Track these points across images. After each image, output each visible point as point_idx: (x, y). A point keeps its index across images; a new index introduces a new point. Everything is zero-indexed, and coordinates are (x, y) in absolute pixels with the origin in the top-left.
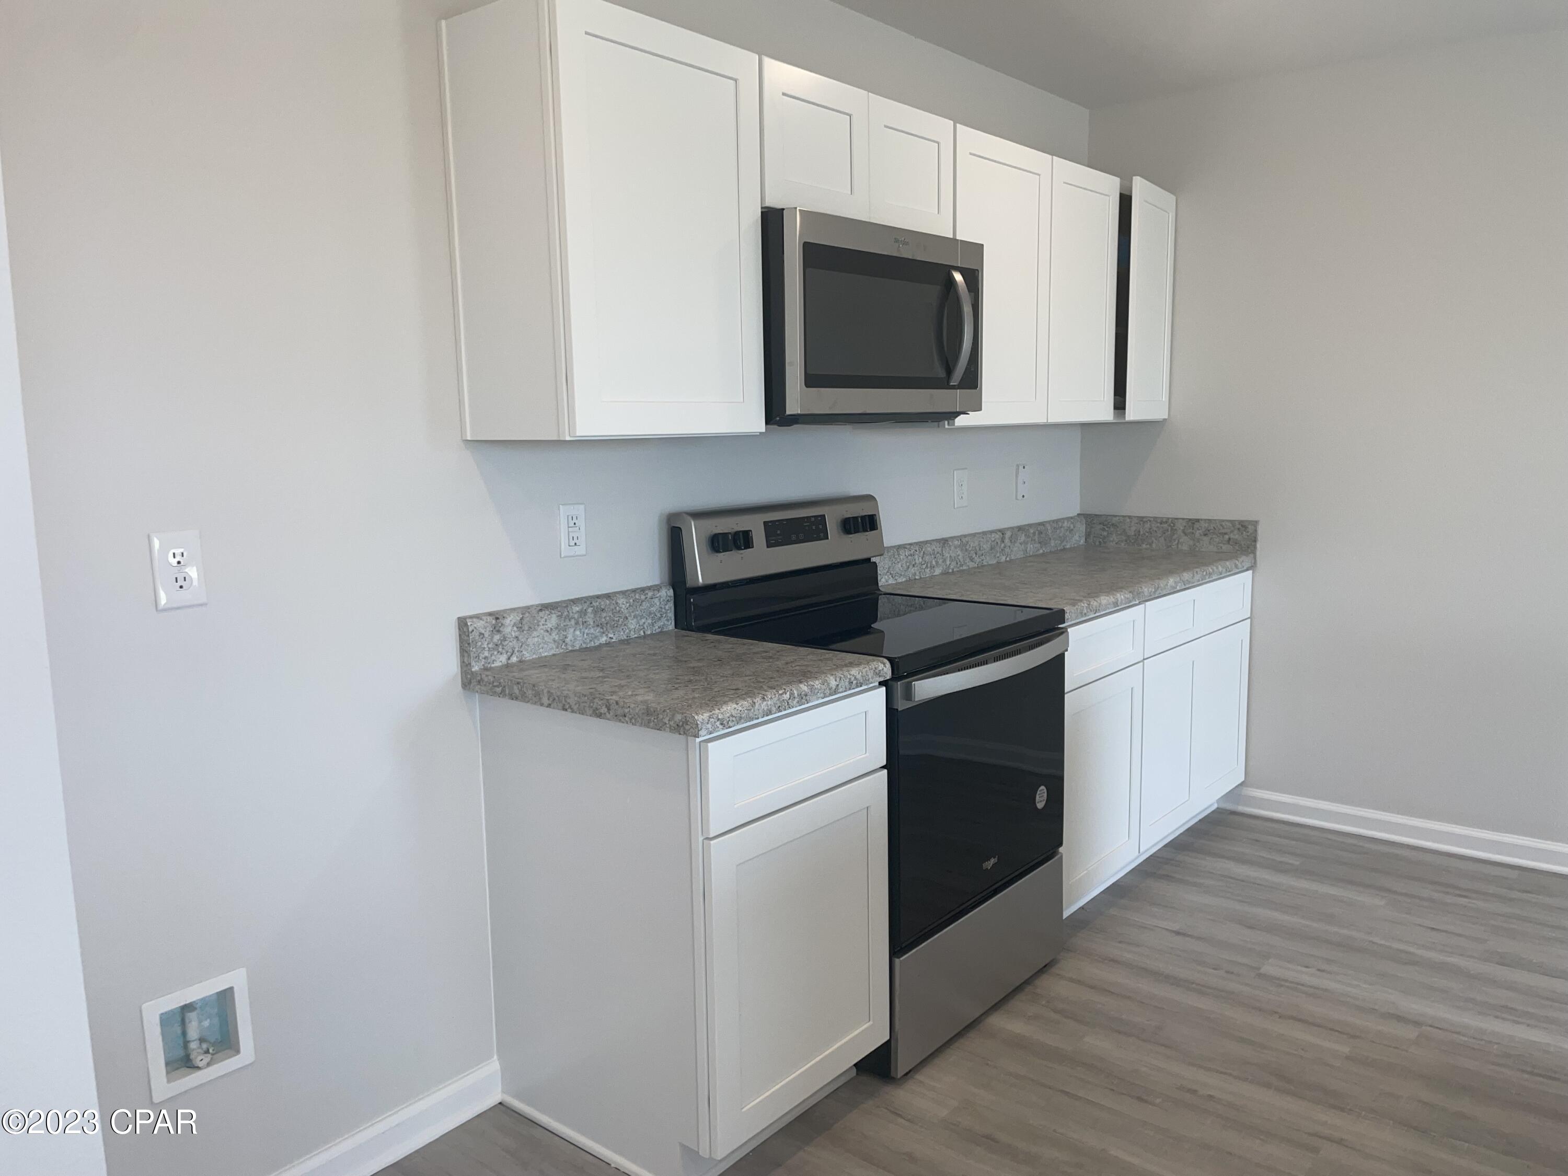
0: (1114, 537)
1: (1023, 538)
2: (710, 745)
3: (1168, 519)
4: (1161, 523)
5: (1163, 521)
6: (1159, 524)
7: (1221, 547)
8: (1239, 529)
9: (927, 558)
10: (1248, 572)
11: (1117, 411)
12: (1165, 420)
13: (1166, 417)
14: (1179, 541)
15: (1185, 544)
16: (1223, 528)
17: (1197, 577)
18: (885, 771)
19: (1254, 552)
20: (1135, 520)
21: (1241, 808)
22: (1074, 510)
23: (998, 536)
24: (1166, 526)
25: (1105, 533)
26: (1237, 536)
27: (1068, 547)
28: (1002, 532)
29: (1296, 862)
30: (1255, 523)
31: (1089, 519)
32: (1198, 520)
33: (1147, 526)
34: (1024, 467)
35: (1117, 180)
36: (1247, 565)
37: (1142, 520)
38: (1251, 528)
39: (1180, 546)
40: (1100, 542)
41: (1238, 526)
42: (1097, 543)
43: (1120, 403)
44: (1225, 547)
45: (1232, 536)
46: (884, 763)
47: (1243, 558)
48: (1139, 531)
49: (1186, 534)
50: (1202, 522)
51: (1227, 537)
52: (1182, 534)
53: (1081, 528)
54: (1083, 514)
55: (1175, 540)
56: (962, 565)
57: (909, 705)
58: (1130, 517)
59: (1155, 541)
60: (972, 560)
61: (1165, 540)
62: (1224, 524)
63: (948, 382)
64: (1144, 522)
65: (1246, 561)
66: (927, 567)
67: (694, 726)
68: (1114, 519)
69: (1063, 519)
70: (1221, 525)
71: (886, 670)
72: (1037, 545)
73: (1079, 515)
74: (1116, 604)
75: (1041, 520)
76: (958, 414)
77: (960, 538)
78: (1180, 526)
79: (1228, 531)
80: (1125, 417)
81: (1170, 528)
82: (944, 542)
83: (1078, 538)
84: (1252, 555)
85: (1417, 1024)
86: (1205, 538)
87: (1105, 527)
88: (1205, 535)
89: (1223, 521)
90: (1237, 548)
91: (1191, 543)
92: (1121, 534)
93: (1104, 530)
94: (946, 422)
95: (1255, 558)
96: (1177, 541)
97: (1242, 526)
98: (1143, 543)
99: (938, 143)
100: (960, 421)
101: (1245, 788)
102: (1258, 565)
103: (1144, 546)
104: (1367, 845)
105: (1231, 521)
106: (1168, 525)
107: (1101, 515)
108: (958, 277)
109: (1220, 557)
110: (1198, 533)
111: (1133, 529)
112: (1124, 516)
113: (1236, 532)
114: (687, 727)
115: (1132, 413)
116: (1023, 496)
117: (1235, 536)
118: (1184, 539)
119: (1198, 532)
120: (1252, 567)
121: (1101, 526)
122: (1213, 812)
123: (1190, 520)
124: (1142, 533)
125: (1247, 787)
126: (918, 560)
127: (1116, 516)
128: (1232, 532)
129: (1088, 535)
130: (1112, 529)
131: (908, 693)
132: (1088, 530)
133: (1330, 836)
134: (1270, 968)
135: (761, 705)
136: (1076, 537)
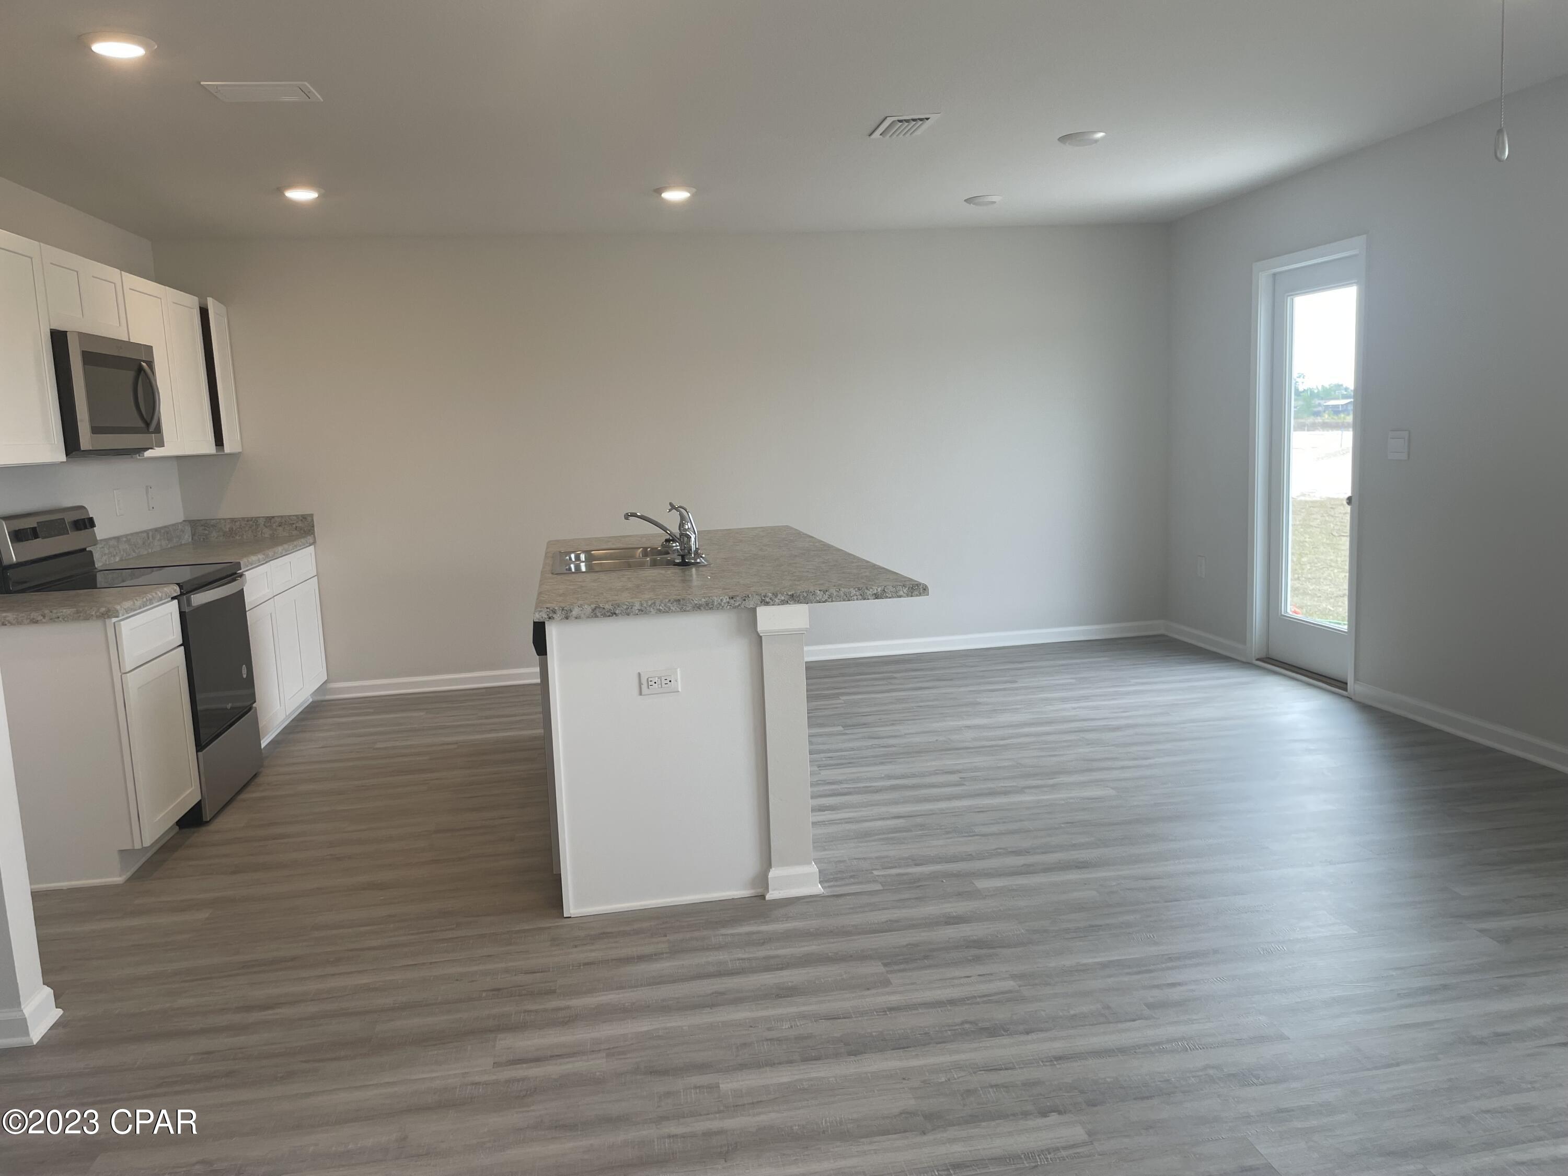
0: (214, 534)
1: (158, 537)
2: (122, 622)
3: (252, 518)
4: (248, 521)
5: (248, 520)
6: (246, 522)
7: (292, 533)
8: (302, 520)
9: (112, 550)
10: (311, 546)
11: (218, 447)
12: (240, 453)
13: (240, 451)
14: (262, 532)
15: (267, 533)
16: (291, 520)
17: (291, 547)
18: (183, 647)
19: (313, 533)
20: (229, 521)
21: (328, 697)
22: (181, 518)
23: (145, 535)
24: (251, 523)
25: (207, 532)
26: (300, 525)
27: (183, 543)
28: (147, 532)
29: (372, 710)
30: (312, 515)
31: (193, 524)
32: (273, 517)
33: (238, 524)
34: (151, 488)
35: (196, 299)
36: (311, 541)
37: (233, 520)
38: (309, 519)
39: (263, 535)
40: (204, 539)
41: (301, 518)
42: (202, 540)
43: (219, 441)
44: (295, 533)
45: (297, 525)
46: (181, 642)
47: (309, 537)
48: (233, 528)
49: (266, 527)
50: (276, 518)
51: (294, 526)
52: (264, 527)
53: (188, 529)
54: (188, 521)
55: (259, 531)
56: (129, 555)
57: (191, 609)
58: (224, 519)
59: (245, 534)
60: (134, 551)
61: (252, 532)
62: (291, 517)
63: (148, 430)
64: (235, 522)
65: (310, 539)
66: (112, 556)
67: (115, 612)
68: (212, 521)
69: (177, 523)
70: (290, 519)
71: (176, 591)
72: (167, 542)
73: (184, 521)
74: (259, 561)
75: (166, 524)
76: (148, 449)
77: (126, 536)
78: (261, 522)
79: (295, 522)
80: (224, 451)
81: (254, 524)
82: (118, 539)
83: (187, 537)
84: (312, 535)
85: (457, 743)
86: (280, 528)
87: (206, 528)
88: (280, 526)
89: (290, 516)
90: (302, 532)
91: (271, 532)
92: (218, 532)
93: (205, 529)
94: (138, 455)
95: (314, 537)
96: (261, 531)
97: (303, 518)
98: (236, 536)
99: (115, 284)
100: (148, 454)
101: (328, 684)
102: (317, 542)
103: (237, 538)
104: (406, 697)
105: (296, 516)
106: (252, 523)
107: (201, 520)
108: (144, 364)
109: (290, 539)
110: (274, 527)
111: (228, 526)
112: (220, 519)
113: (300, 522)
114: (110, 614)
115: (228, 448)
116: (153, 508)
117: (300, 524)
118: (265, 530)
119: (274, 524)
120: (314, 543)
121: (203, 527)
122: (311, 703)
123: (268, 517)
124: (234, 529)
125: (329, 683)
126: (107, 551)
127: (214, 519)
128: (297, 522)
129: (193, 535)
130: (212, 529)
131: (189, 602)
132: (193, 531)
133: (385, 698)
134: (378, 745)
135: (138, 603)
136: (186, 537)
